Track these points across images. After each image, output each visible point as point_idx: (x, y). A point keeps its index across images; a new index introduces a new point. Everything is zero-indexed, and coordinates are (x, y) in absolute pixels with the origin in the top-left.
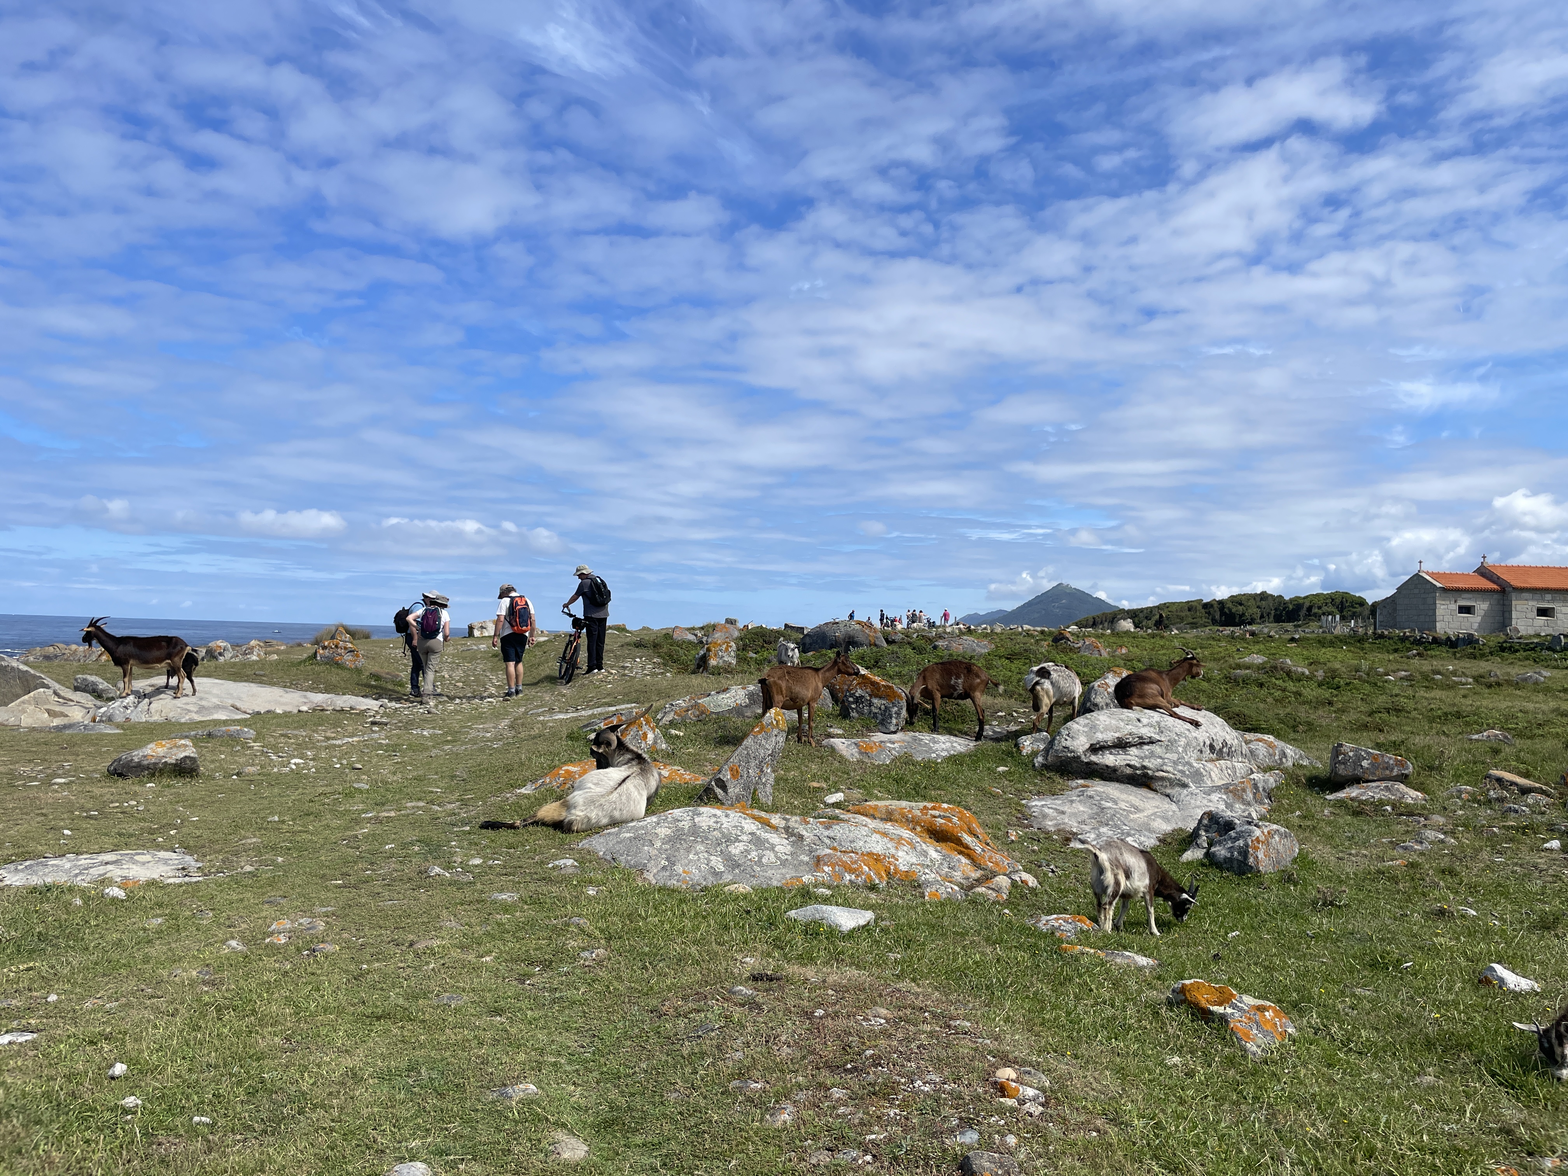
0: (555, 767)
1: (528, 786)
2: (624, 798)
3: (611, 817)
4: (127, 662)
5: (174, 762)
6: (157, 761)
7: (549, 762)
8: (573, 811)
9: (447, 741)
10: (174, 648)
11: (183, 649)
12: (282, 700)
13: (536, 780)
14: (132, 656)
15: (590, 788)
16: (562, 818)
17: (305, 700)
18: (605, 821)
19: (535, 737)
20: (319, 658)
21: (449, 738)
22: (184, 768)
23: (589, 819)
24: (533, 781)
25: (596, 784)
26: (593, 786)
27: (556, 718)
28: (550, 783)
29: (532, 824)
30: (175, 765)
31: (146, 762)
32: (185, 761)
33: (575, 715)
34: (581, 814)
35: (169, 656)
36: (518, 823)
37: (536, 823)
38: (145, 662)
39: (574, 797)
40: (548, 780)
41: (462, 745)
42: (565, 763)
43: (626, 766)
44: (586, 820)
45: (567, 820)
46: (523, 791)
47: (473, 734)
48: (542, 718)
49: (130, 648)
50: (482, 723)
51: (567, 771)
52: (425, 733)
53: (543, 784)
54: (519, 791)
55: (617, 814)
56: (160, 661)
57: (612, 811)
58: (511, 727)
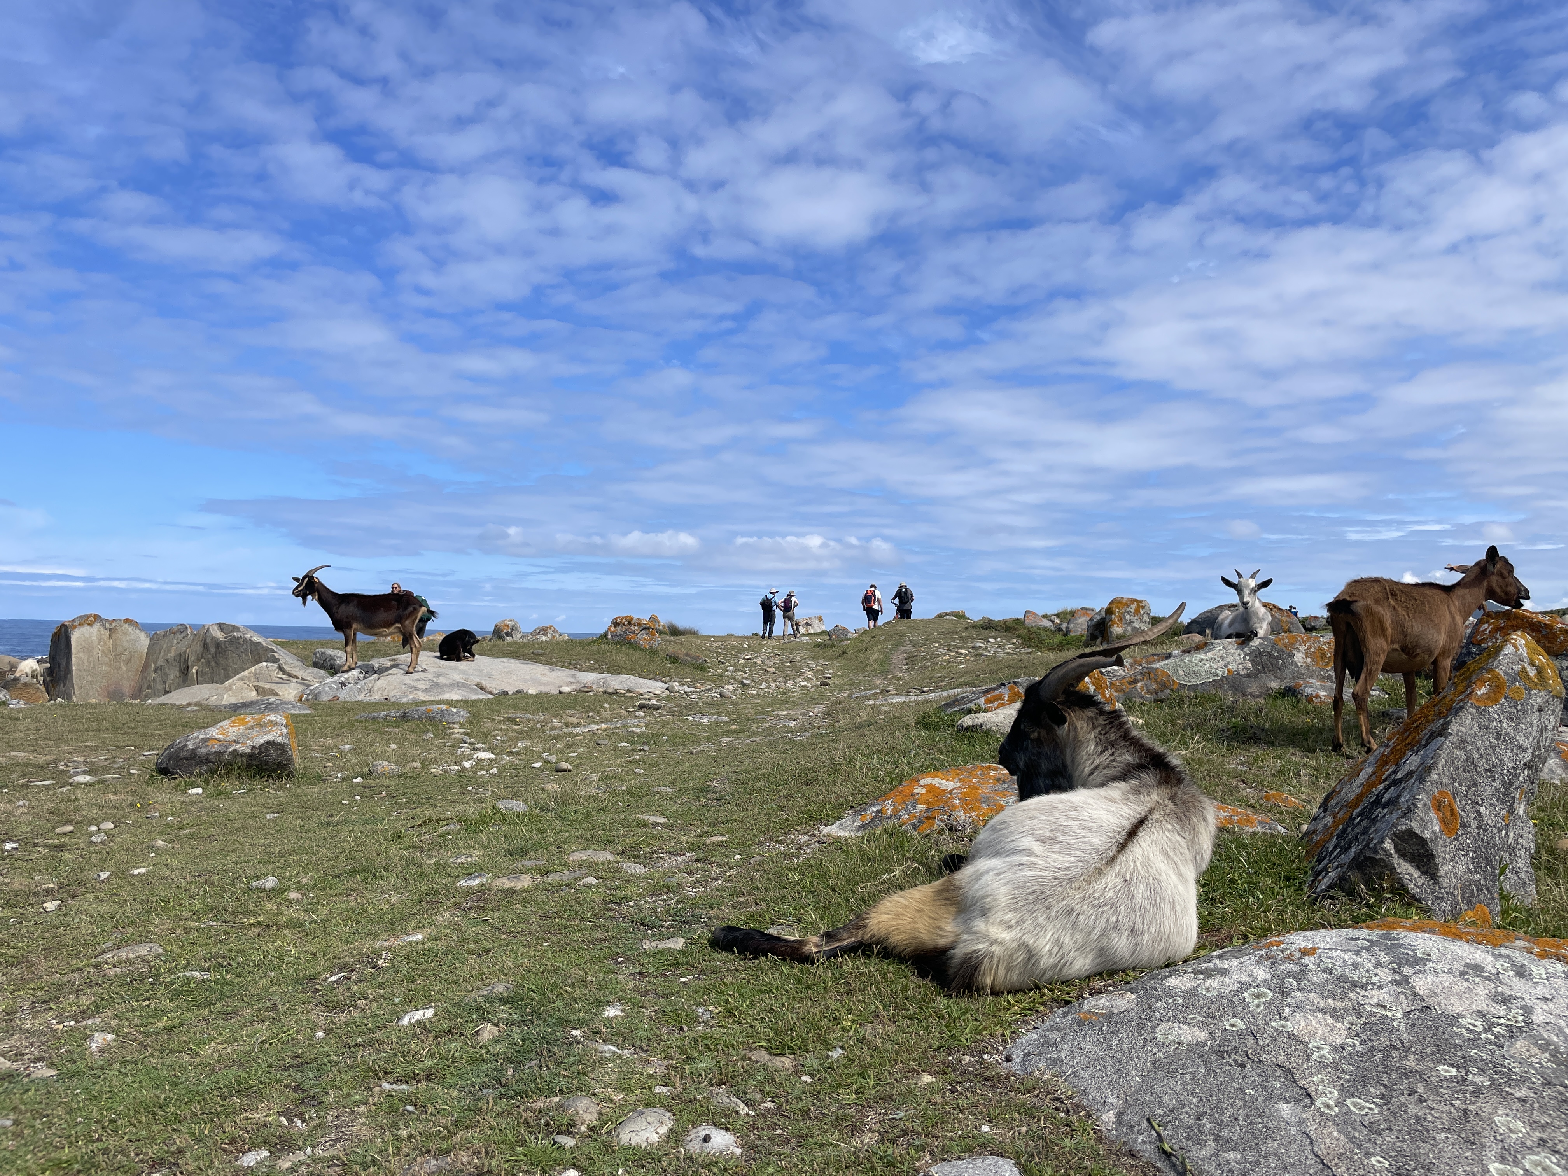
0: (901, 778)
1: (847, 820)
2: (1140, 891)
3: (1102, 952)
4: (349, 626)
5: (248, 750)
6: (223, 749)
7: (888, 767)
8: (980, 925)
9: (730, 731)
10: (405, 609)
11: (416, 611)
12: (543, 679)
13: (864, 806)
14: (355, 619)
15: (1030, 853)
16: (942, 942)
17: (572, 680)
18: (1082, 964)
19: (861, 726)
20: (609, 637)
21: (734, 727)
22: (267, 763)
23: (1031, 955)
24: (858, 808)
25: (1048, 841)
26: (1037, 848)
27: (894, 701)
28: (896, 814)
29: (852, 950)
30: (251, 756)
31: (203, 751)
32: (267, 750)
33: (920, 698)
34: (1005, 936)
35: (400, 620)
36: (813, 944)
37: (863, 949)
38: (371, 627)
39: (978, 877)
40: (889, 808)
41: (749, 737)
42: (922, 771)
43: (1122, 785)
44: (1020, 958)
45: (959, 952)
46: (834, 830)
47: (771, 721)
48: (871, 702)
49: (351, 609)
50: (787, 709)
51: (931, 789)
52: (705, 720)
53: (879, 816)
54: (825, 830)
55: (1121, 945)
56: (388, 625)
57: (1104, 934)
58: (827, 714)
